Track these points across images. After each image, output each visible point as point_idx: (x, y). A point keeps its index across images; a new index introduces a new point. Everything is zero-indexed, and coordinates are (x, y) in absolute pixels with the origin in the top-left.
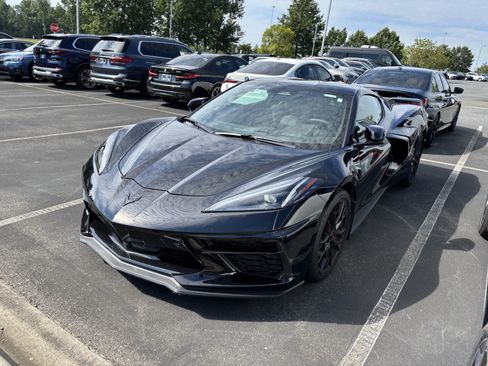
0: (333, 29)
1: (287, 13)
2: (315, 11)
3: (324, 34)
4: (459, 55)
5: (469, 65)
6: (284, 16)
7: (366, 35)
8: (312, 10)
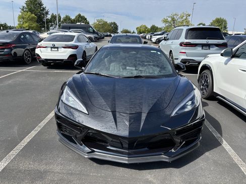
0: (53, 14)
1: (25, 5)
2: (41, 4)
3: (49, 17)
4: (112, 26)
5: (117, 30)
6: (24, 7)
7: (71, 17)
8: (39, 4)
